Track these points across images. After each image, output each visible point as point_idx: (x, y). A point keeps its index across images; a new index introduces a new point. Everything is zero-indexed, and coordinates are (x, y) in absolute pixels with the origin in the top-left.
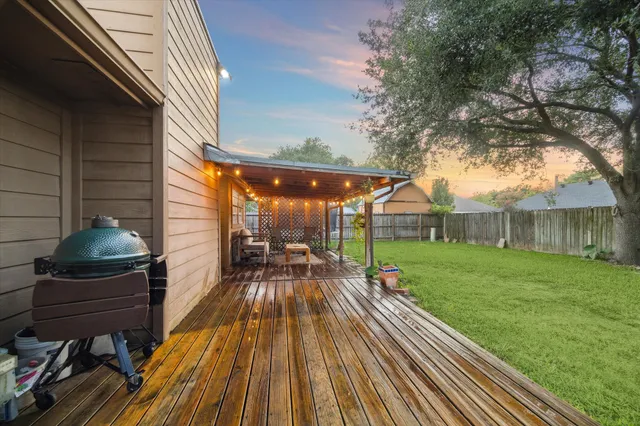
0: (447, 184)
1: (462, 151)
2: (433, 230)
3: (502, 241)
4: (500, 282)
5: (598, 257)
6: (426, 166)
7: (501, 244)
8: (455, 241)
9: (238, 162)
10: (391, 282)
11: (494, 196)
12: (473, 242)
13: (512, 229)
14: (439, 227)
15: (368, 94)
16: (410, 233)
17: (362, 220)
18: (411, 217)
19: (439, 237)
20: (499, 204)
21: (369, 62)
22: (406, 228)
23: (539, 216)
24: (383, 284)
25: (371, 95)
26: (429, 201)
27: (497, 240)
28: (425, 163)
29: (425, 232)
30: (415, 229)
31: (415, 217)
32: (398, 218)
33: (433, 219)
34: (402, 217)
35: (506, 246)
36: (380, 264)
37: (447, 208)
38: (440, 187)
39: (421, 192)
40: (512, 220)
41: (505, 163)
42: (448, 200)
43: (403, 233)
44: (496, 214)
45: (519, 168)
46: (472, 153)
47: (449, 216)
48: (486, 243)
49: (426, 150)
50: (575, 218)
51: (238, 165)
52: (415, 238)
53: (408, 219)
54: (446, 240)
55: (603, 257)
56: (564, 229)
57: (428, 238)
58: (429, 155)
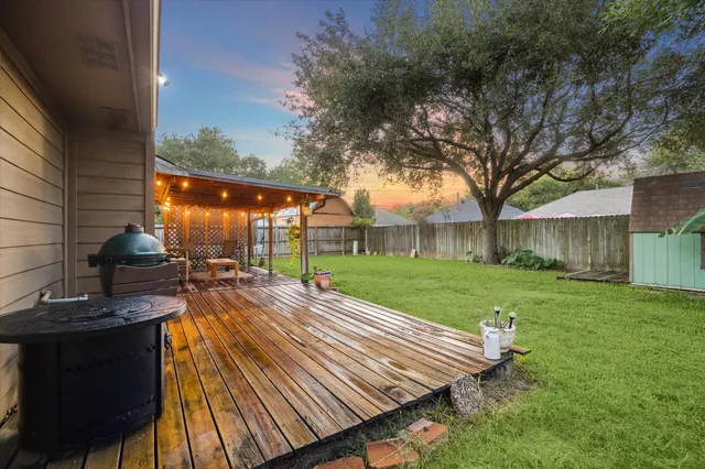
0: (368, 196)
1: (381, 167)
2: (355, 243)
3: (414, 251)
4: (408, 281)
5: (474, 261)
6: (349, 178)
7: (412, 254)
8: (375, 253)
9: (187, 175)
10: (324, 283)
11: (411, 208)
12: (391, 254)
13: (421, 242)
14: (361, 240)
15: (295, 103)
16: (334, 247)
17: (297, 232)
18: (335, 230)
19: (361, 251)
20: (416, 218)
21: (297, 73)
22: (329, 242)
23: (439, 229)
24: (318, 285)
25: (299, 105)
26: (352, 214)
27: (410, 251)
28: (348, 175)
29: (348, 246)
30: (338, 242)
31: (338, 231)
32: (320, 231)
33: (355, 232)
34: (325, 230)
35: (416, 256)
36: (315, 268)
37: (368, 221)
38: (362, 199)
39: (344, 204)
40: (421, 232)
41: (416, 181)
42: (370, 212)
43: (327, 247)
44: (409, 227)
45: (426, 185)
46: (389, 170)
47: (371, 229)
48: (402, 254)
49: (349, 162)
50: (462, 230)
51: (185, 177)
52: (338, 252)
53: (332, 232)
54: (368, 252)
55: (477, 260)
56: (455, 239)
57: (351, 251)
58: (351, 167)
